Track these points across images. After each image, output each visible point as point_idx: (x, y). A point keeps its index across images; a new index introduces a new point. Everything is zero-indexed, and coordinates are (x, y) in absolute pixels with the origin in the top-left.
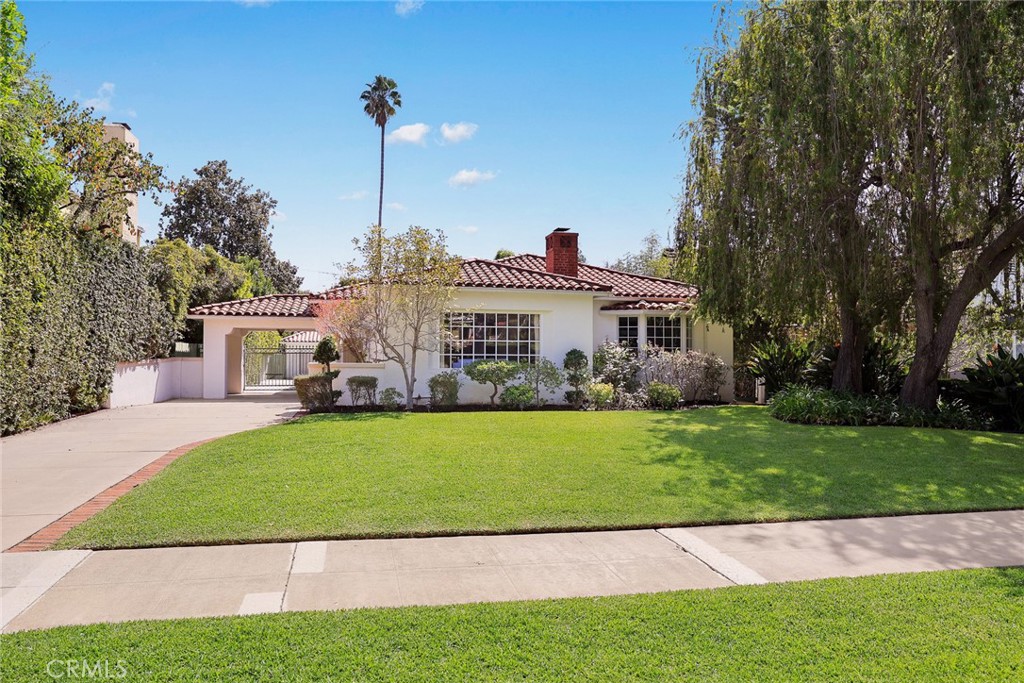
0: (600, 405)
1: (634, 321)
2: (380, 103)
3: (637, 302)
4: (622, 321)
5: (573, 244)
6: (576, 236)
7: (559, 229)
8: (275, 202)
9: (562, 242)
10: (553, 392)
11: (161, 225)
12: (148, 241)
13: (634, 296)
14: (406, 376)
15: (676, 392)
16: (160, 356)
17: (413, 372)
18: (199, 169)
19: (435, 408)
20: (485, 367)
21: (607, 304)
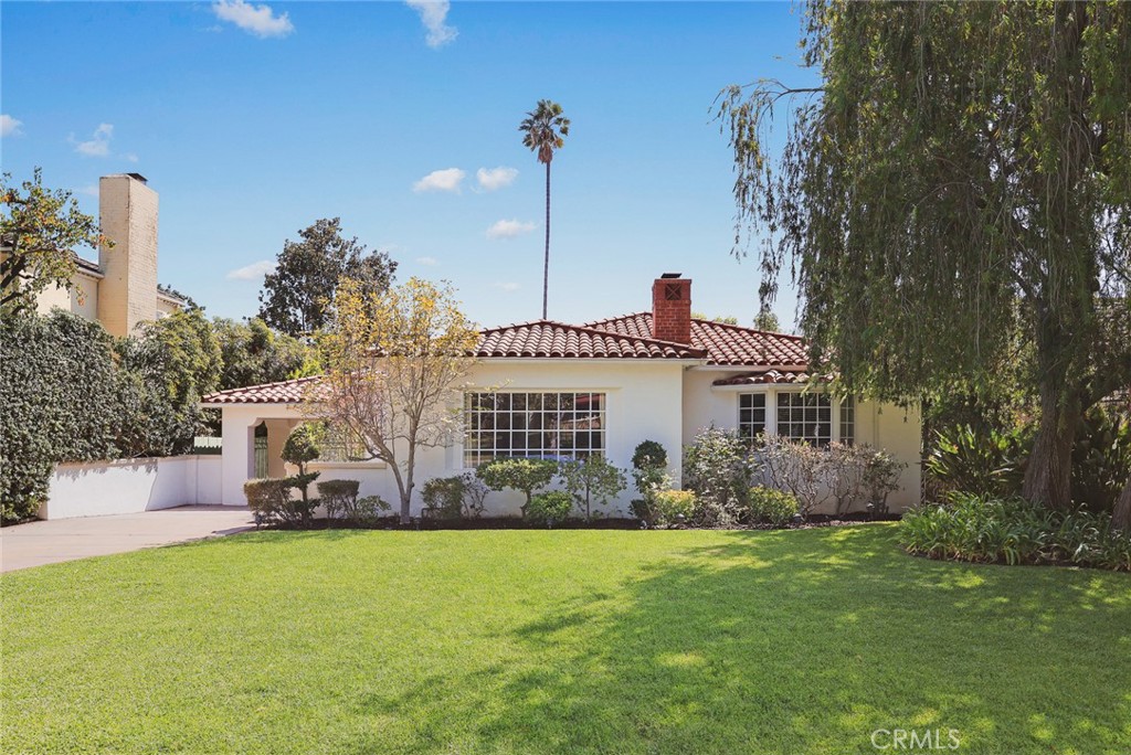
0: (677, 521)
1: (760, 400)
2: (543, 132)
3: (762, 373)
4: (745, 400)
5: (683, 294)
6: (688, 283)
7: (665, 276)
8: (396, 264)
9: (667, 292)
10: (604, 502)
11: (261, 299)
12: (244, 318)
13: (761, 364)
14: (399, 480)
15: (792, 503)
16: (158, 454)
17: (411, 475)
18: (304, 230)
19: (426, 524)
20: (498, 466)
21: (723, 377)
